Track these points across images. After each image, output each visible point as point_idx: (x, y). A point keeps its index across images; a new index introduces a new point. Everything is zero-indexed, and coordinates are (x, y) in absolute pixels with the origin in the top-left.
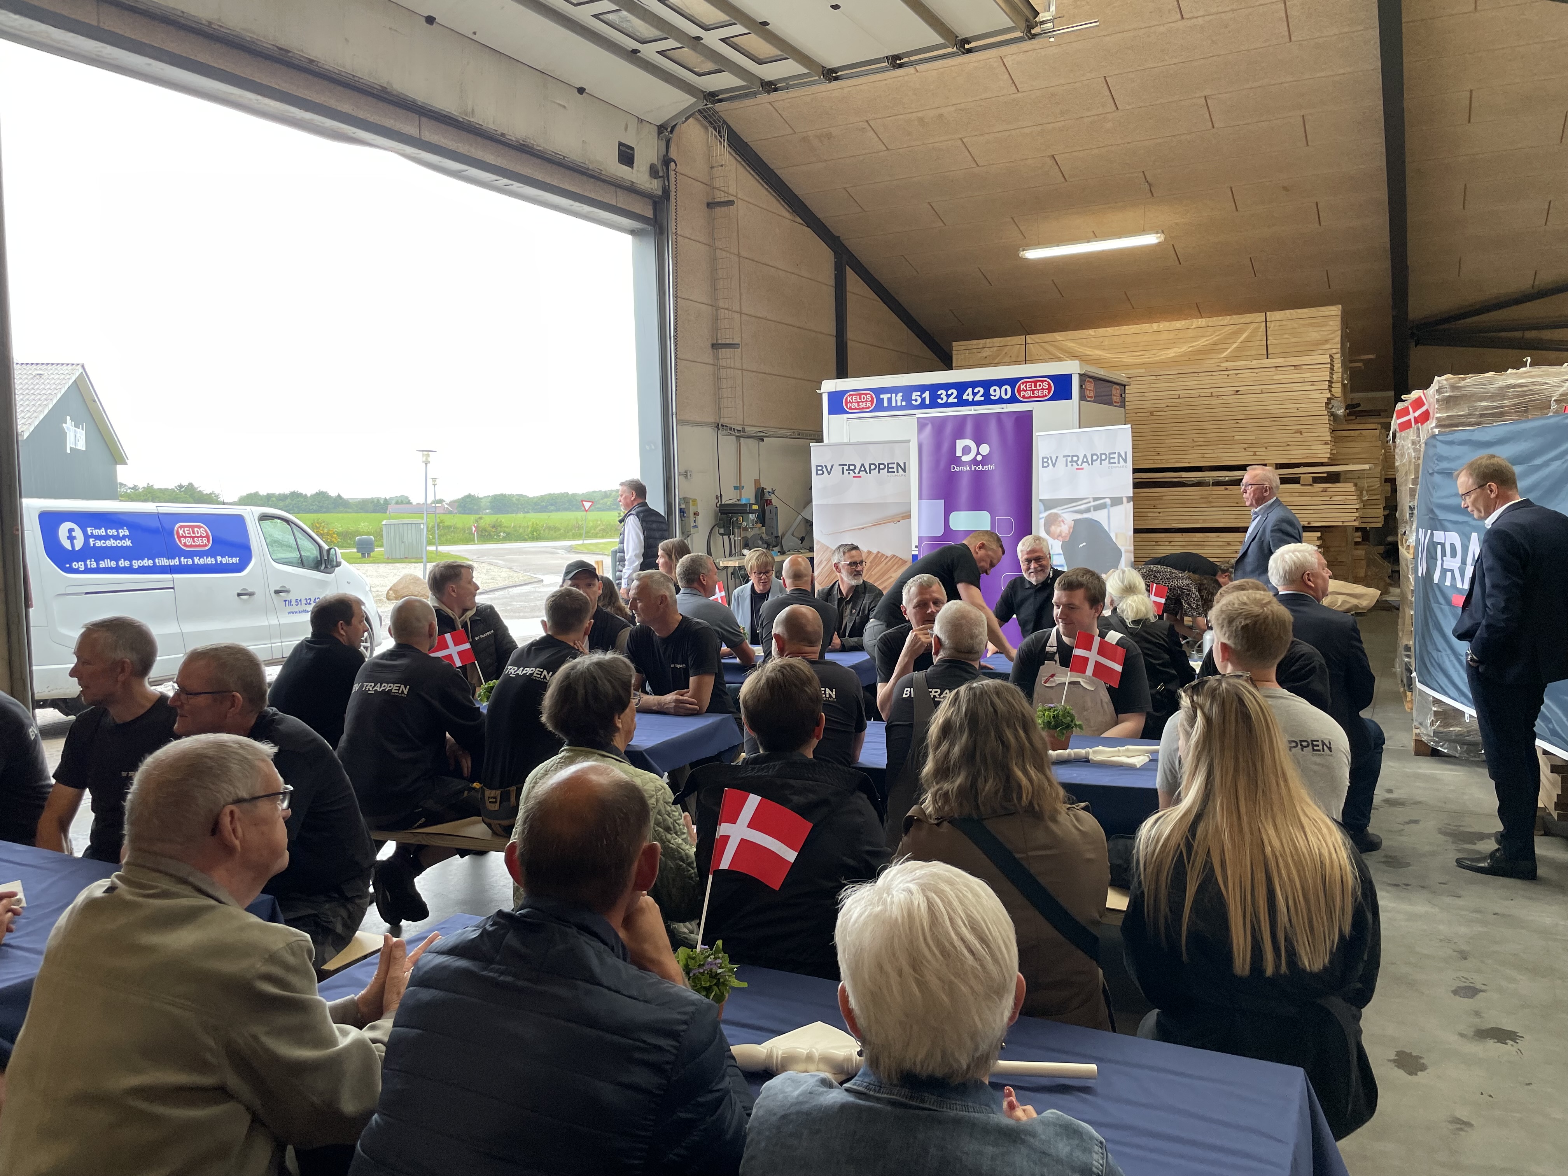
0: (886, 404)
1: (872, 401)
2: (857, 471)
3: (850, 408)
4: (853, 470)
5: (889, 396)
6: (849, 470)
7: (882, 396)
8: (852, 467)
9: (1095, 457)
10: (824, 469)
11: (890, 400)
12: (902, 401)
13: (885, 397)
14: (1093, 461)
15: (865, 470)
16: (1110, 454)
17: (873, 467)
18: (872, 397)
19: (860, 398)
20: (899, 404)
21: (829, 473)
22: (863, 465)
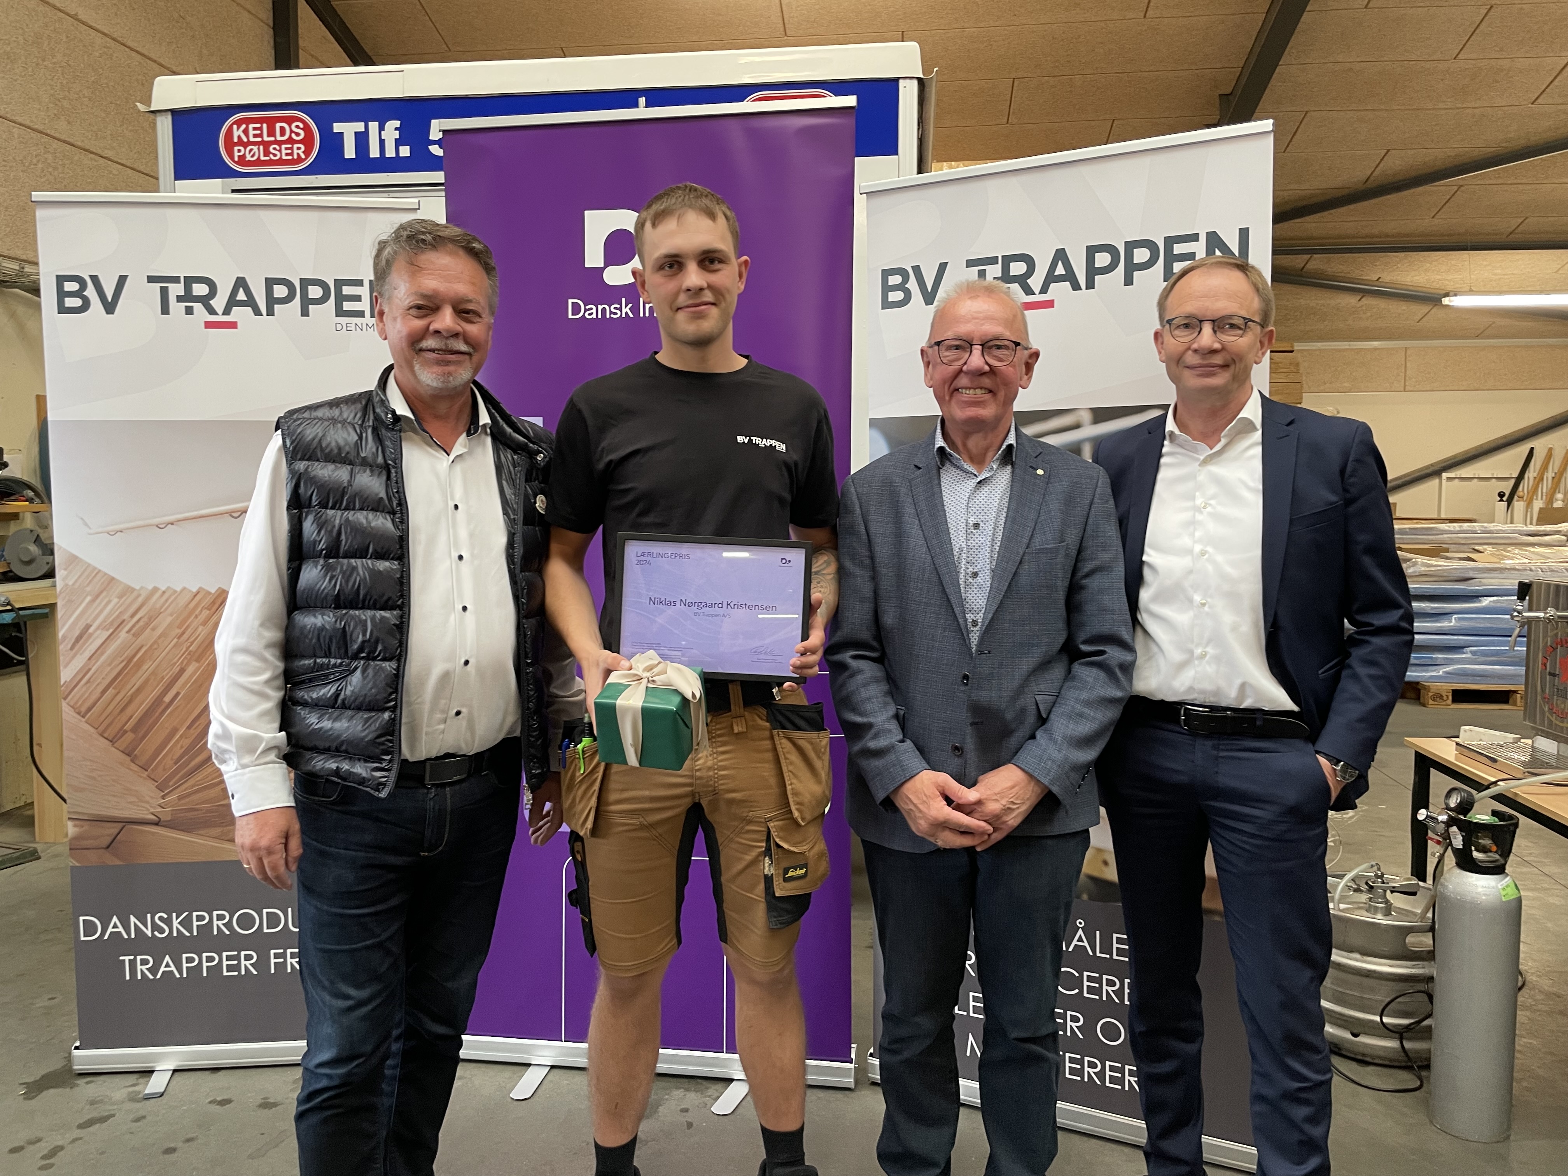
0: (350, 152)
1: (308, 142)
2: (219, 303)
3: (242, 161)
4: (205, 301)
5: (360, 127)
6: (187, 297)
7: (337, 127)
8: (200, 290)
9: (1102, 260)
10: (90, 292)
11: (362, 139)
12: (398, 143)
13: (348, 130)
14: (1092, 272)
15: (251, 302)
16: (1170, 241)
17: (280, 291)
18: (307, 128)
19: (271, 133)
20: (390, 153)
21: (110, 307)
22: (241, 283)
